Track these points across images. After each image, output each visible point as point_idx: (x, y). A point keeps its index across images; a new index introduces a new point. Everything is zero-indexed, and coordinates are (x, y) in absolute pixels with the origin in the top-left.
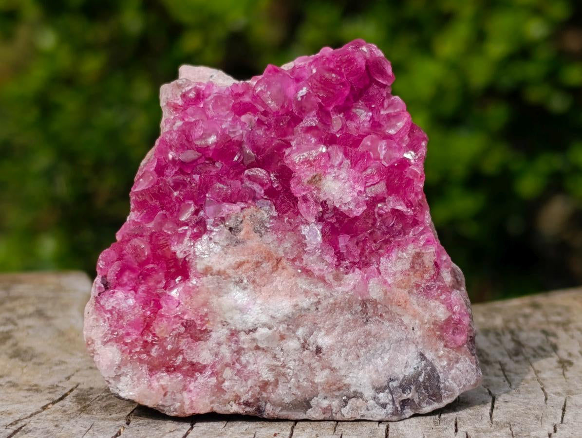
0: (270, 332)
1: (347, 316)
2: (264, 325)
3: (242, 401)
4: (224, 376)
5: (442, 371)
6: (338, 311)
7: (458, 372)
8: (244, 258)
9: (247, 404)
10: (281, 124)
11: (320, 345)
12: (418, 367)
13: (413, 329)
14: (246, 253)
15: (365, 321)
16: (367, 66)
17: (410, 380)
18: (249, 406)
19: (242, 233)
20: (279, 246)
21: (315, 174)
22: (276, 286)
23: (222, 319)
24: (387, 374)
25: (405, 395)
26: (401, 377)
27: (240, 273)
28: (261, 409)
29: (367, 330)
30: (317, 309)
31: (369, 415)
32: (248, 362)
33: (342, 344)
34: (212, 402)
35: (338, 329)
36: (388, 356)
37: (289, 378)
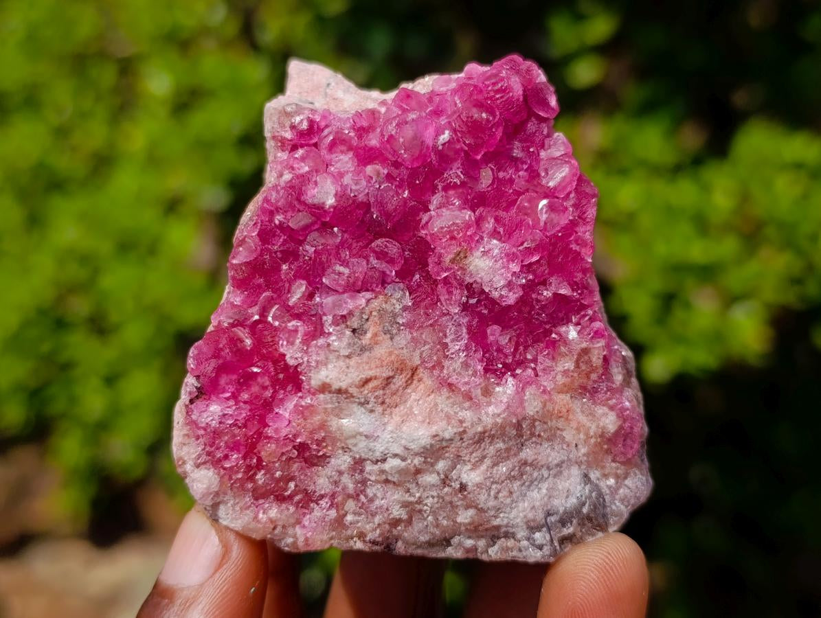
0: (403, 464)
1: (498, 445)
2: (396, 456)
3: (368, 539)
4: (346, 508)
5: (608, 492)
6: (487, 441)
7: (626, 491)
8: (371, 373)
9: (374, 543)
10: (417, 182)
11: (464, 481)
12: (582, 496)
13: (576, 446)
14: (373, 366)
15: (520, 446)
16: (525, 96)
17: (571, 513)
18: (377, 545)
19: (369, 335)
20: (414, 350)
21: (459, 249)
22: (411, 408)
23: (343, 445)
24: (545, 509)
25: (565, 529)
26: (561, 510)
27: (366, 392)
28: (391, 546)
29: (522, 459)
30: (462, 439)
31: (522, 557)
32: (375, 495)
33: (492, 480)
34: (331, 538)
35: (488, 462)
36: (547, 486)
37: (425, 515)
